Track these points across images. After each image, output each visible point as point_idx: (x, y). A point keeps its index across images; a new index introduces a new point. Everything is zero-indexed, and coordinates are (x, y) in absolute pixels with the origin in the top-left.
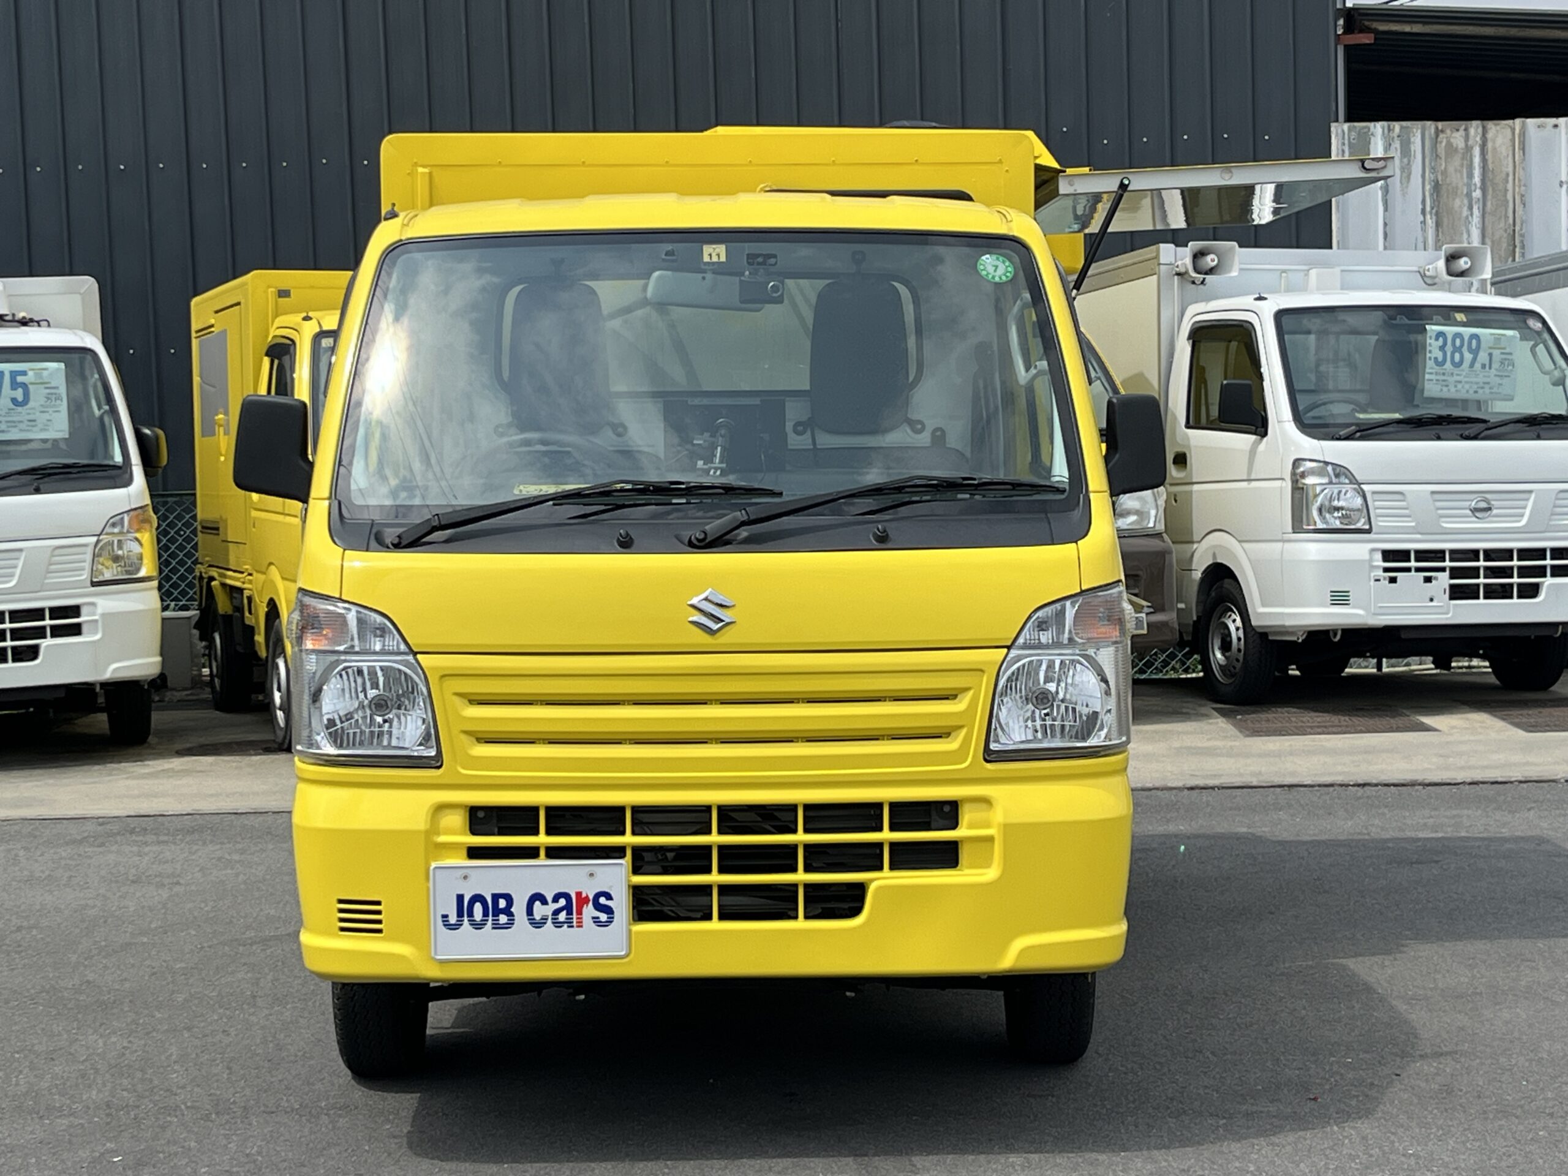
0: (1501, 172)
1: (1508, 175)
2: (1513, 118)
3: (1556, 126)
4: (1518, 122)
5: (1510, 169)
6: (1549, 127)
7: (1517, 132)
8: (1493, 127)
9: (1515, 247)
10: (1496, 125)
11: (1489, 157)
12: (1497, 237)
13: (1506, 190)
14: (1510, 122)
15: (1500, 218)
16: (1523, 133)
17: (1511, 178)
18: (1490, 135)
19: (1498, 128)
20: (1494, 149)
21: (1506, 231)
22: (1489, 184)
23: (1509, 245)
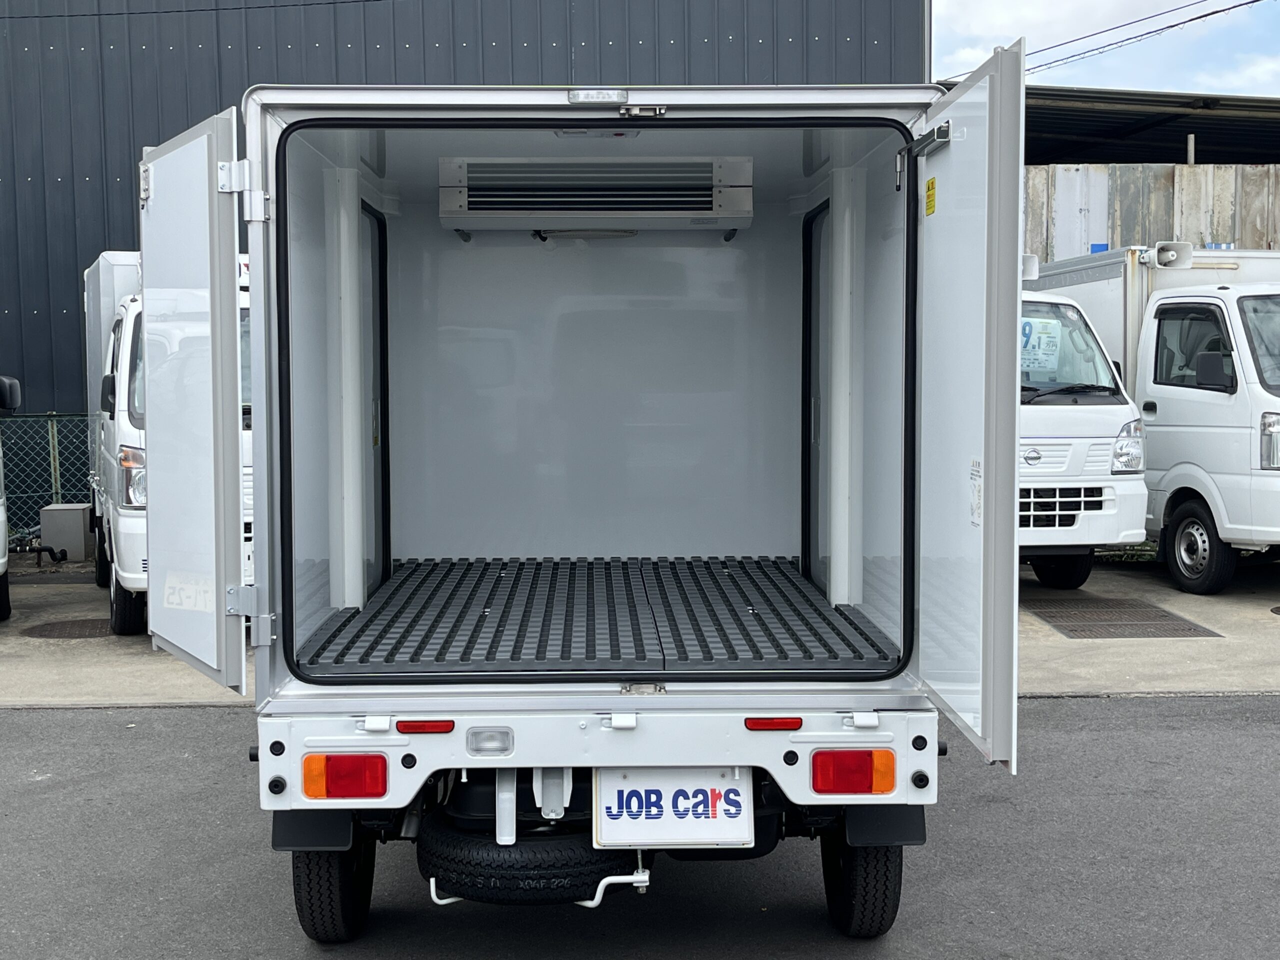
0: (1039, 201)
1: (1043, 203)
2: (1047, 163)
3: (1077, 170)
4: (1051, 165)
5: (1045, 200)
6: (1073, 171)
7: (1050, 174)
8: (1033, 170)
9: (1047, 255)
10: (1035, 168)
11: (1030, 191)
12: (1035, 247)
13: (1042, 215)
14: (1045, 167)
15: (1038, 233)
16: (1054, 175)
17: (1045, 206)
18: (1030, 176)
19: (1037, 170)
20: (1034, 185)
21: (1041, 243)
22: (1030, 210)
23: (1043, 254)
